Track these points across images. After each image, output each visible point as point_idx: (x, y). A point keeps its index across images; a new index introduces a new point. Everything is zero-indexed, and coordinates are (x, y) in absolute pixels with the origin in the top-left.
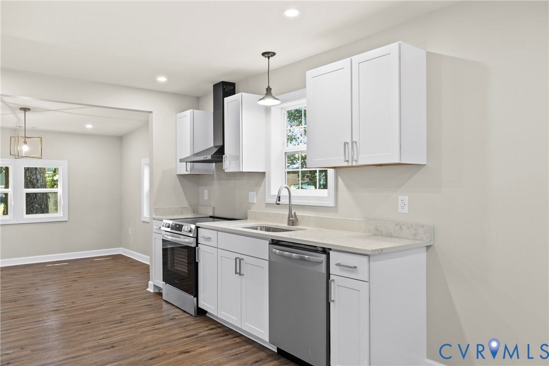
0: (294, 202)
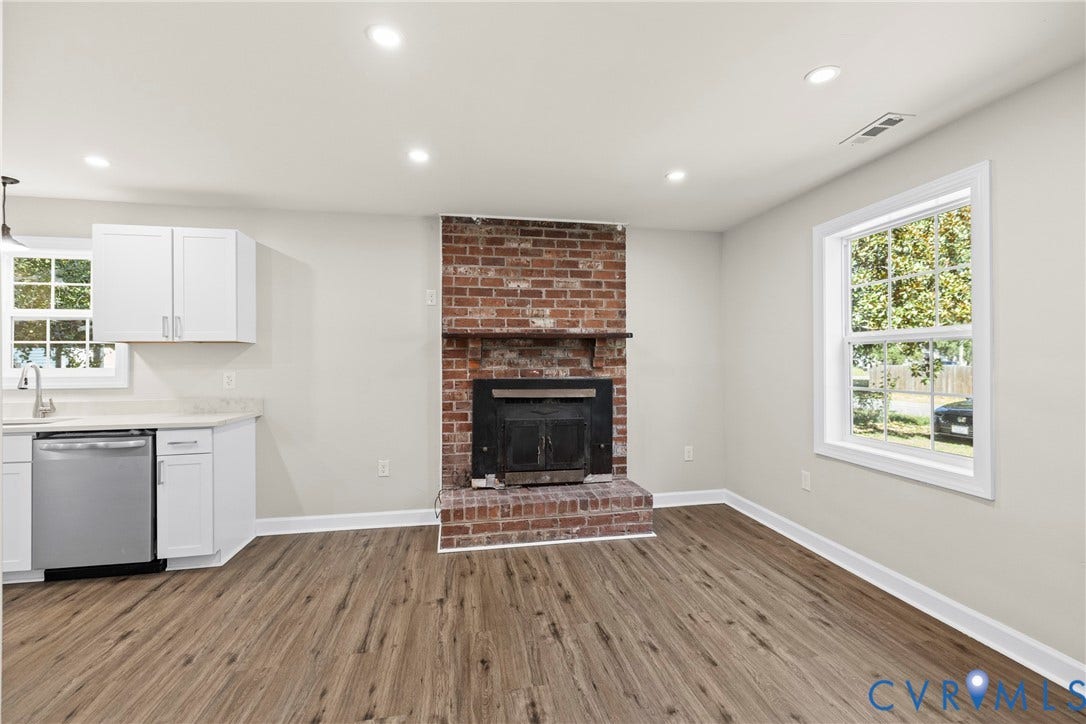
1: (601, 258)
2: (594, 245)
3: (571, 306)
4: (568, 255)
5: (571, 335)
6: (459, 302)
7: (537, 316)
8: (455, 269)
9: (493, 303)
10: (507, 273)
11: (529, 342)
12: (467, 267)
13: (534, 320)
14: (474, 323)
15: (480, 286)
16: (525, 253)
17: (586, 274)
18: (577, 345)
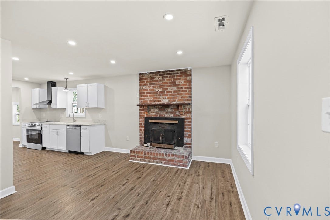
0: (74, 116)
1: (183, 80)
2: (181, 76)
3: (173, 95)
4: (172, 80)
5: (174, 104)
6: (143, 96)
7: (163, 99)
8: (142, 87)
9: (152, 96)
10: (155, 87)
11: (161, 106)
12: (145, 86)
13: (163, 100)
14: (147, 101)
15: (148, 91)
16: (160, 81)
17: (178, 85)
18: (175, 107)
